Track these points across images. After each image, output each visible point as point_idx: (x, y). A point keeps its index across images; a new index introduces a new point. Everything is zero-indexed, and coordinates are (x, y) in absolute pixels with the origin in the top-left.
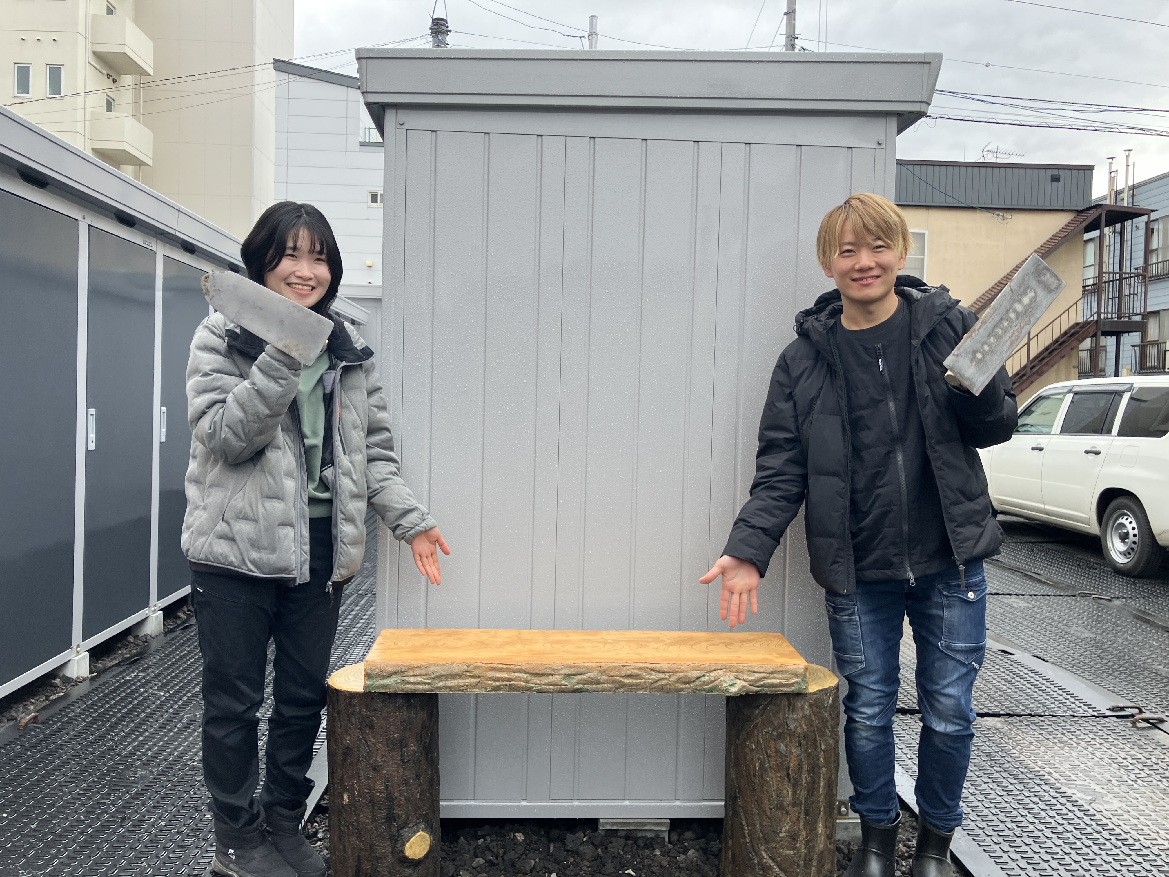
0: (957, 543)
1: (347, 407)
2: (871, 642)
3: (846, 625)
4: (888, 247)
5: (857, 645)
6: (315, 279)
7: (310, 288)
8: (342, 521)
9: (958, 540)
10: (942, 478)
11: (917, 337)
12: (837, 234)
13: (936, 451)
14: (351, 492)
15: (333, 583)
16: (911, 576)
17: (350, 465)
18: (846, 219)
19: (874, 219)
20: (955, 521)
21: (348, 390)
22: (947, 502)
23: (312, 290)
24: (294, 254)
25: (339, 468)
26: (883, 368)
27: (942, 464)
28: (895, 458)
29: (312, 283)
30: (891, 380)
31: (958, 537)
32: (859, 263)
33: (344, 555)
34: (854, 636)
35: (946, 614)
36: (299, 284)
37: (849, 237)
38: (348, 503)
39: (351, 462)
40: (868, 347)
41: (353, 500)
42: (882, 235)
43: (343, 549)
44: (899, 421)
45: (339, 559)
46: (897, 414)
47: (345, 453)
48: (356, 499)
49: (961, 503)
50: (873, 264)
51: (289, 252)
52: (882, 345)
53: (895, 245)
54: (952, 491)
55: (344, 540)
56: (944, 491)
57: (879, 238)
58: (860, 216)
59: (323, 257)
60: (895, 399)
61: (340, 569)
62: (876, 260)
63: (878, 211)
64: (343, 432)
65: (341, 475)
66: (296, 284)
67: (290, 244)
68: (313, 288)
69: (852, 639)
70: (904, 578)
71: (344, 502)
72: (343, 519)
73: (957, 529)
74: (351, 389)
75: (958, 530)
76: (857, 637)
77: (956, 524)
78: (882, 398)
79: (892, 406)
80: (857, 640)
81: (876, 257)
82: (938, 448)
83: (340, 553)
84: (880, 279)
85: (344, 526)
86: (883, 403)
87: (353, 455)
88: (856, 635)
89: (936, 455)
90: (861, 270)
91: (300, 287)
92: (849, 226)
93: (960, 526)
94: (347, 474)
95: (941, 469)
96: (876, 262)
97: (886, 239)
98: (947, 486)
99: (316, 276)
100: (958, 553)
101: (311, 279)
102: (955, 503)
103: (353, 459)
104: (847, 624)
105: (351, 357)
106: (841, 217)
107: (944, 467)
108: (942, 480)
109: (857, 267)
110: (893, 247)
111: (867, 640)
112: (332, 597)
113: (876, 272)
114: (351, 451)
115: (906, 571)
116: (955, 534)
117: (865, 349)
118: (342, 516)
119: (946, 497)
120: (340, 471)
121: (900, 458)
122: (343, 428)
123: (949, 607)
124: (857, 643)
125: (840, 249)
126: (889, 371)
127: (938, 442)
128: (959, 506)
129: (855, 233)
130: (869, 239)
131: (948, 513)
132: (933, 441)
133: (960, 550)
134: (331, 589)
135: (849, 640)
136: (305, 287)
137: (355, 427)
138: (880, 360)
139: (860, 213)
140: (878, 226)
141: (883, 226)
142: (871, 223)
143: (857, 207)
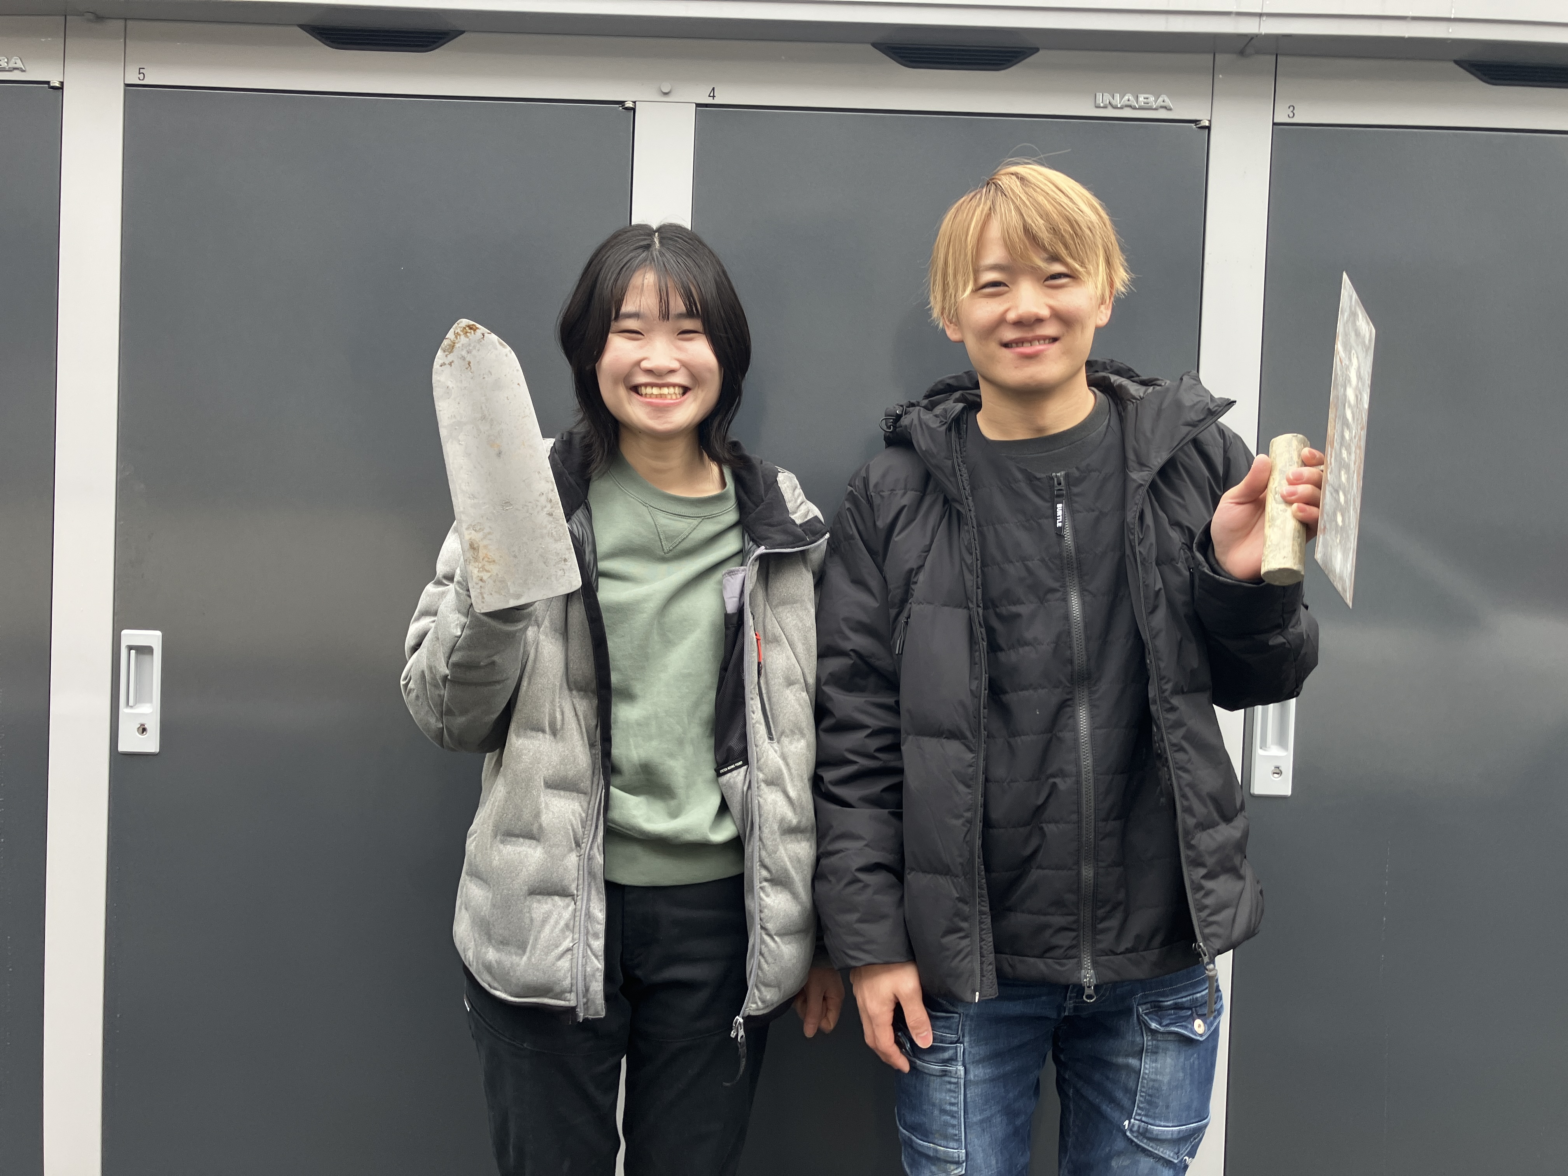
0: (1204, 914)
1: (776, 640)
2: (982, 1121)
3: (935, 1083)
4: (1072, 276)
5: (953, 1126)
8: (765, 884)
9: (1206, 907)
10: (1181, 768)
11: (1142, 465)
12: (970, 247)
13: (1173, 709)
14: (782, 821)
15: (748, 1019)
16: (1088, 976)
17: (781, 763)
18: (988, 216)
19: (1045, 216)
20: (1202, 865)
21: (777, 606)
22: (1191, 821)
24: (636, 327)
25: (759, 769)
26: (1063, 522)
27: (1184, 737)
28: (1073, 716)
30: (1078, 549)
31: (1208, 901)
32: (1017, 307)
33: (770, 960)
34: (948, 1108)
35: (1147, 1066)
37: (995, 254)
38: (776, 846)
39: (784, 757)
40: (1038, 475)
41: (788, 838)
42: (1063, 252)
43: (767, 946)
44: (1088, 639)
45: (760, 967)
46: (1086, 626)
47: (771, 738)
48: (793, 836)
49: (1213, 827)
50: (1045, 312)
52: (1067, 476)
53: (1089, 273)
54: (1198, 795)
55: (769, 926)
56: (1184, 796)
57: (1055, 258)
58: (1018, 209)
59: (697, 325)
60: (1083, 592)
61: (763, 989)
62: (1052, 302)
64: (768, 693)
65: (763, 785)
69: (943, 1111)
70: (1074, 980)
71: (769, 843)
72: (766, 880)
73: (1204, 883)
74: (784, 603)
75: (1209, 884)
76: (954, 1109)
77: (1202, 871)
78: (1056, 585)
79: (1075, 604)
80: (953, 1117)
81: (1052, 297)
82: (1176, 701)
83: (761, 954)
84: (1057, 347)
85: (768, 896)
86: (1058, 595)
87: (785, 740)
88: (952, 1104)
89: (1172, 716)
90: (1019, 323)
92: (995, 231)
93: (1210, 876)
94: (775, 782)
95: (1182, 749)
97: (1070, 260)
98: (1191, 786)
100: (1206, 938)
101: (672, 372)
102: (1205, 826)
103: (786, 750)
104: (938, 1080)
105: (779, 537)
106: (978, 212)
107: (1185, 745)
108: (1180, 773)
109: (1012, 316)
110: (1085, 277)
111: (975, 1118)
112: (743, 1051)
113: (1050, 330)
114: (783, 733)
115: (1079, 966)
116: (1202, 893)
117: (1031, 479)
118: (765, 873)
119: (1189, 810)
120: (761, 776)
121: (1083, 718)
122: (767, 683)
123: (1155, 1052)
124: (955, 1122)
125: (976, 280)
126: (1075, 531)
127: (1178, 691)
128: (1211, 831)
129: (1008, 244)
130: (1039, 261)
131: (1190, 847)
132: (1169, 687)
133: (1207, 931)
134: (741, 1033)
135: (936, 1112)
137: (790, 683)
138: (1059, 506)
139: (1018, 202)
140: (1055, 231)
141: (1065, 230)
142: (1039, 225)
143: (1011, 189)
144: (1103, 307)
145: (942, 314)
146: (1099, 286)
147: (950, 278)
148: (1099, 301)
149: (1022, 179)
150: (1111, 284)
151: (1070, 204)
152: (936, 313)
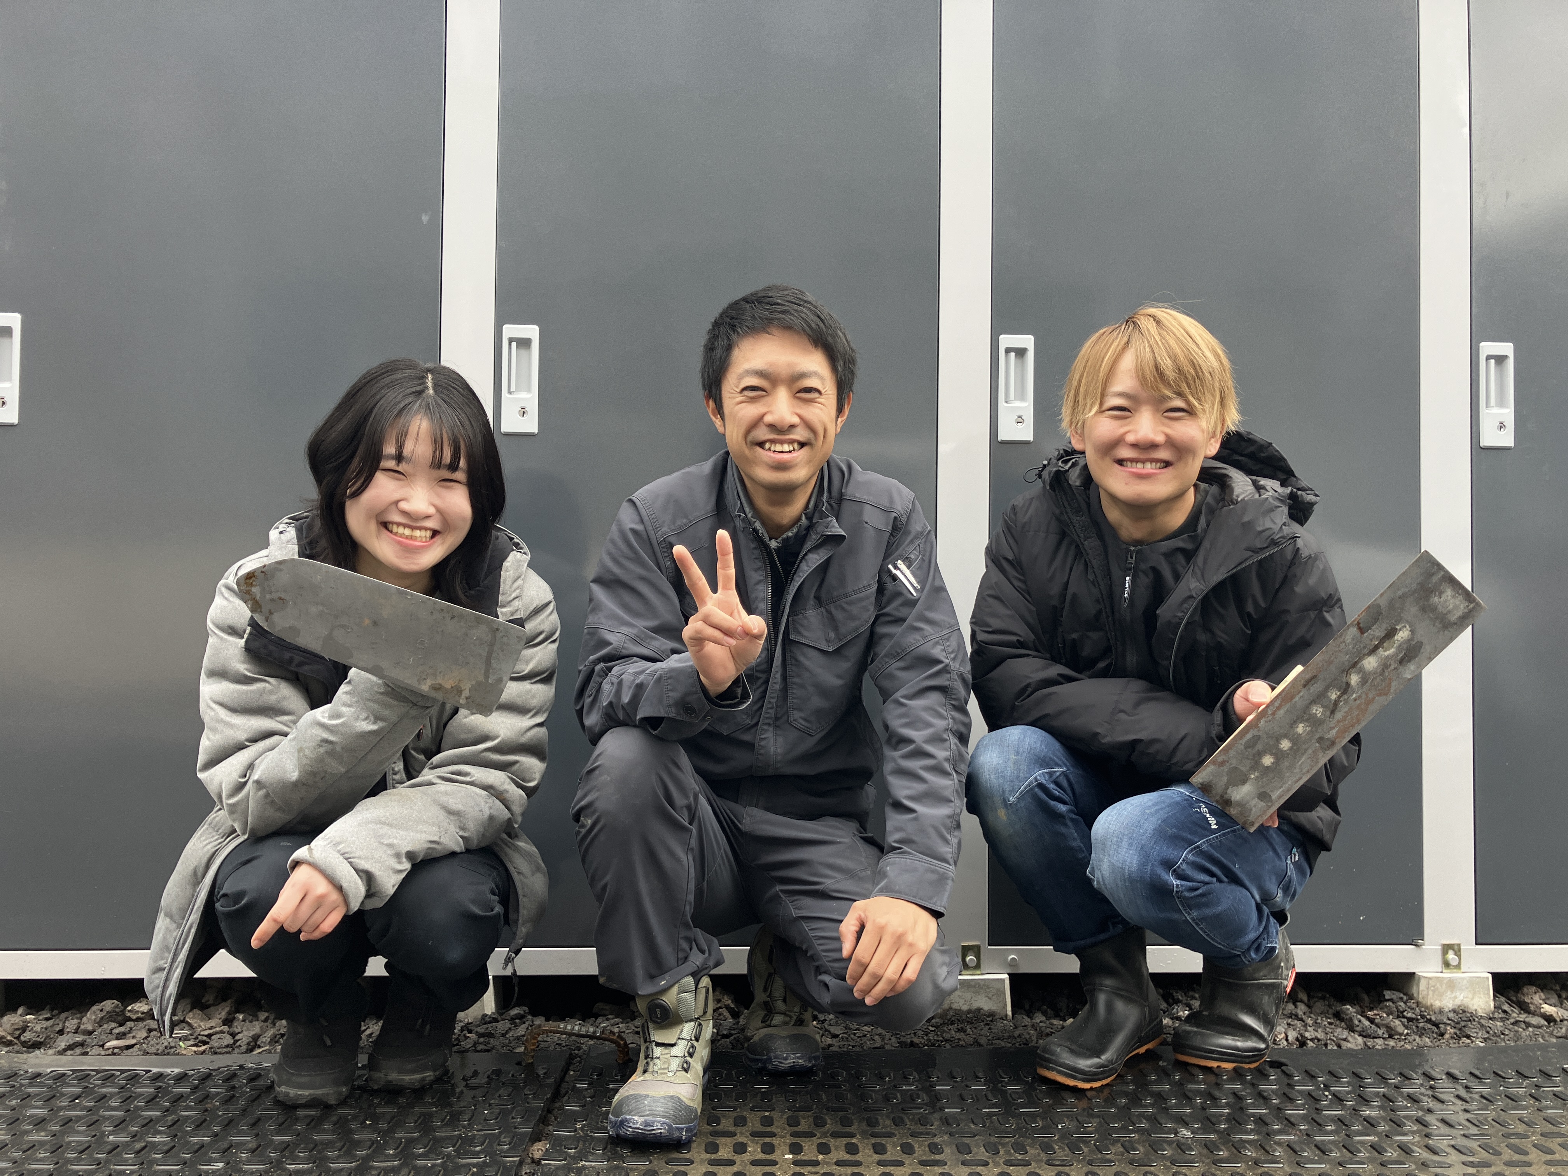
4: (1190, 412)
6: (438, 516)
7: (429, 534)
12: (1102, 373)
19: (1174, 358)
23: (433, 537)
24: (399, 469)
29: (431, 524)
32: (1136, 432)
36: (405, 526)
37: (1124, 383)
42: (1186, 390)
50: (1160, 439)
51: (386, 464)
53: (1204, 410)
57: (1179, 394)
58: (1151, 346)
59: (460, 475)
62: (1168, 431)
63: (1182, 342)
66: (399, 524)
67: (390, 449)
68: (435, 533)
81: (1169, 427)
84: (1169, 470)
90: (1135, 446)
91: (407, 532)
92: (1127, 363)
96: (1167, 436)
97: (1191, 398)
99: (439, 510)
101: (428, 517)
106: (1115, 344)
109: (1130, 438)
110: (1200, 413)
113: (1163, 455)
125: (1101, 404)
129: (1137, 376)
136: (417, 533)
139: (1152, 341)
140: (1180, 371)
141: (1188, 372)
142: (1167, 365)
143: (1148, 330)
144: (1213, 440)
145: (1071, 426)
146: (1212, 423)
147: (1081, 397)
148: (1211, 435)
149: (1158, 322)
150: (1223, 421)
151: (1197, 349)
152: (1065, 424)
